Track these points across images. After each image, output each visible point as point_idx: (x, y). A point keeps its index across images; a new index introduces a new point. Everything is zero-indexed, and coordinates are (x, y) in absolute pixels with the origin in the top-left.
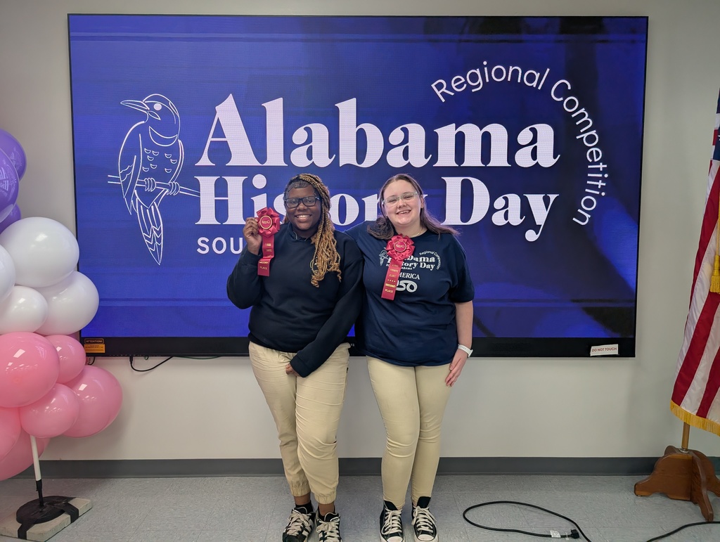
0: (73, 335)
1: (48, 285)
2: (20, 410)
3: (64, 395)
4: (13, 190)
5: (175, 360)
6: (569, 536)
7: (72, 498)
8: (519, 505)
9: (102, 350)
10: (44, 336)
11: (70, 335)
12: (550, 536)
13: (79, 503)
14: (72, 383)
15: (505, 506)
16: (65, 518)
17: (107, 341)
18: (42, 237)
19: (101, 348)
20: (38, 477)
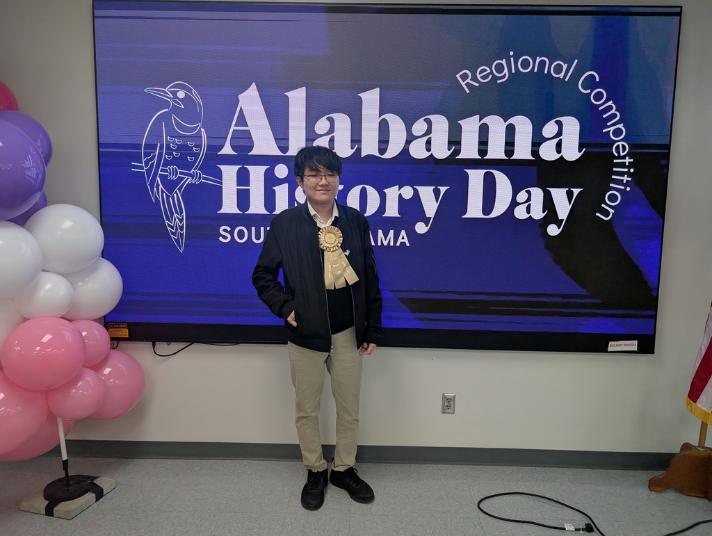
0: (98, 320)
1: (74, 271)
2: (48, 392)
3: (89, 378)
4: (40, 177)
5: (196, 346)
6: (583, 530)
7: (96, 478)
8: (533, 497)
9: (125, 335)
10: (70, 321)
11: (94, 320)
12: (564, 529)
13: (104, 482)
14: (97, 367)
15: (518, 497)
16: (90, 496)
17: (131, 327)
18: (67, 224)
19: (125, 333)
20: (65, 457)
